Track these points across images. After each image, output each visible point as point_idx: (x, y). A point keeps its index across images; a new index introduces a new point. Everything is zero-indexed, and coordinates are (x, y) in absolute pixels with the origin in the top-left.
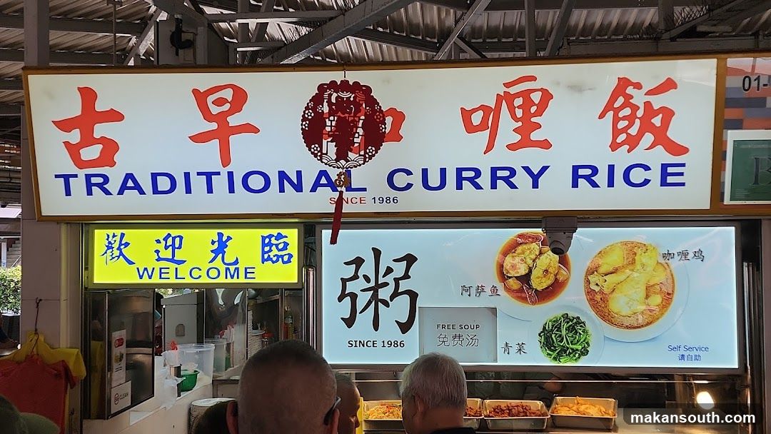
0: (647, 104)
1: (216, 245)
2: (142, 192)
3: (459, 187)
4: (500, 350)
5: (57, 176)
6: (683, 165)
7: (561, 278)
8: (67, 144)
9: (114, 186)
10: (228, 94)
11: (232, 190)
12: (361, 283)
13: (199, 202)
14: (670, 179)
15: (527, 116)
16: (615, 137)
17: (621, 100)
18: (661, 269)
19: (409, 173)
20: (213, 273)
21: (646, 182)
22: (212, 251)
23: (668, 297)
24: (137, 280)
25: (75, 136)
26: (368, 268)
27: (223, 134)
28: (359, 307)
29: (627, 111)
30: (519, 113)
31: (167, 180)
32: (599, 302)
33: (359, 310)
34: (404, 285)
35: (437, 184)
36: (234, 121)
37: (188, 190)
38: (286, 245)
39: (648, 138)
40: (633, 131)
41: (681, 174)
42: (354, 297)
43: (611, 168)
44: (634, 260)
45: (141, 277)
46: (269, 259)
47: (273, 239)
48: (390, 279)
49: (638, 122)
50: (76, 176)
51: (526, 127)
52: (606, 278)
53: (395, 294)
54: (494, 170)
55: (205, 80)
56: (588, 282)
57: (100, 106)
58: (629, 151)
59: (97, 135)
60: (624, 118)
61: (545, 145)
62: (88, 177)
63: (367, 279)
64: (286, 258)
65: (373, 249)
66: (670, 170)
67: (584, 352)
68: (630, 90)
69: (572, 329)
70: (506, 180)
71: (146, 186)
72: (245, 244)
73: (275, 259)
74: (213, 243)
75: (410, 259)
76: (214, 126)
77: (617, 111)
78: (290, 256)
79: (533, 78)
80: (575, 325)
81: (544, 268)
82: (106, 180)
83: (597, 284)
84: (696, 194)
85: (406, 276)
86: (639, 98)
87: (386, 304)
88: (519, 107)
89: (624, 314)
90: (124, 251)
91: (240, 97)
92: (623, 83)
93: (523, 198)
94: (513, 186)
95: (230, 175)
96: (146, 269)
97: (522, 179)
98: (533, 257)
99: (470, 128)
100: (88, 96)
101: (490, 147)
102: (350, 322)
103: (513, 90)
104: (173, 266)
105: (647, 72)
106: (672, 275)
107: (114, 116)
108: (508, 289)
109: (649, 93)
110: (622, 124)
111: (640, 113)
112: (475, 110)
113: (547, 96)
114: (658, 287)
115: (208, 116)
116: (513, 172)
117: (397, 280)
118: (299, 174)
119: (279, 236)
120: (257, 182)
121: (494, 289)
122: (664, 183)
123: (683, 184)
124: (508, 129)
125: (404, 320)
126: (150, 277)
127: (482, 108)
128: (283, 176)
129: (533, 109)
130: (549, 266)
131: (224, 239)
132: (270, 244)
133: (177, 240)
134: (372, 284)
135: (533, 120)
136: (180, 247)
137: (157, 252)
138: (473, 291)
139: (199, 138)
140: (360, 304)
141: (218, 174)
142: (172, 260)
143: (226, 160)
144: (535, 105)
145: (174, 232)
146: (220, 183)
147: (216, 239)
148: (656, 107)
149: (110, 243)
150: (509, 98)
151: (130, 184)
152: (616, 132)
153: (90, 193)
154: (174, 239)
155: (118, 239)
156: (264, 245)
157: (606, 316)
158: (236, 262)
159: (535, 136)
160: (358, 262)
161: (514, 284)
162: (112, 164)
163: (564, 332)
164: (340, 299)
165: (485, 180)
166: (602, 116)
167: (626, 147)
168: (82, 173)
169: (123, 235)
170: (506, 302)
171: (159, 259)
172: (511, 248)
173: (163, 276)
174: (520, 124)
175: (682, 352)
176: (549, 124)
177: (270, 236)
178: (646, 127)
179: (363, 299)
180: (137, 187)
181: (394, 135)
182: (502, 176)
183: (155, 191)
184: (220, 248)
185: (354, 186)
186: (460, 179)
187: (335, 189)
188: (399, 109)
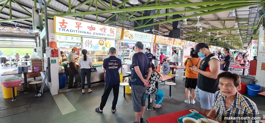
4: (99, 49)
5: (58, 28)
7: (103, 44)
8: (60, 25)
9: (66, 30)
10: (79, 23)
13: (75, 33)
14: (113, 36)
19: (95, 33)
20: (71, 41)
24: (62, 41)
25: (61, 24)
26: (88, 42)
27: (78, 27)
31: (72, 31)
32: (106, 45)
34: (91, 43)
35: (97, 34)
36: (80, 26)
39: (112, 33)
43: (110, 35)
48: (90, 43)
51: (105, 31)
55: (77, 21)
57: (65, 22)
59: (64, 25)
62: (63, 29)
72: (75, 38)
73: (78, 40)
75: (91, 41)
76: (77, 26)
78: (80, 40)
80: (104, 47)
82: (65, 30)
86: (112, 30)
87: (89, 45)
90: (60, 38)
91: (81, 24)
92: (111, 29)
93: (104, 36)
100: (64, 20)
102: (86, 47)
105: (113, 28)
107: (66, 23)
112: (101, 29)
113: (106, 28)
120: (81, 32)
124: (103, 30)
125: (91, 46)
126: (64, 41)
128: (84, 32)
133: (67, 37)
137: (65, 38)
138: (97, 44)
139: (76, 27)
140: (87, 45)
143: (78, 29)
146: (78, 32)
149: (58, 37)
150: (104, 28)
151: (68, 30)
153: (63, 31)
155: (60, 36)
158: (74, 40)
160: (87, 41)
161: (100, 44)
162: (66, 28)
164: (85, 44)
165: (101, 34)
166: (110, 31)
168: (62, 28)
170: (99, 45)
172: (100, 41)
176: (106, 31)
177: (78, 38)
181: (94, 30)
182: (102, 34)
183: (70, 31)
184: (72, 38)
185: (91, 34)
186: (99, 34)
187: (89, 34)
188: (95, 27)
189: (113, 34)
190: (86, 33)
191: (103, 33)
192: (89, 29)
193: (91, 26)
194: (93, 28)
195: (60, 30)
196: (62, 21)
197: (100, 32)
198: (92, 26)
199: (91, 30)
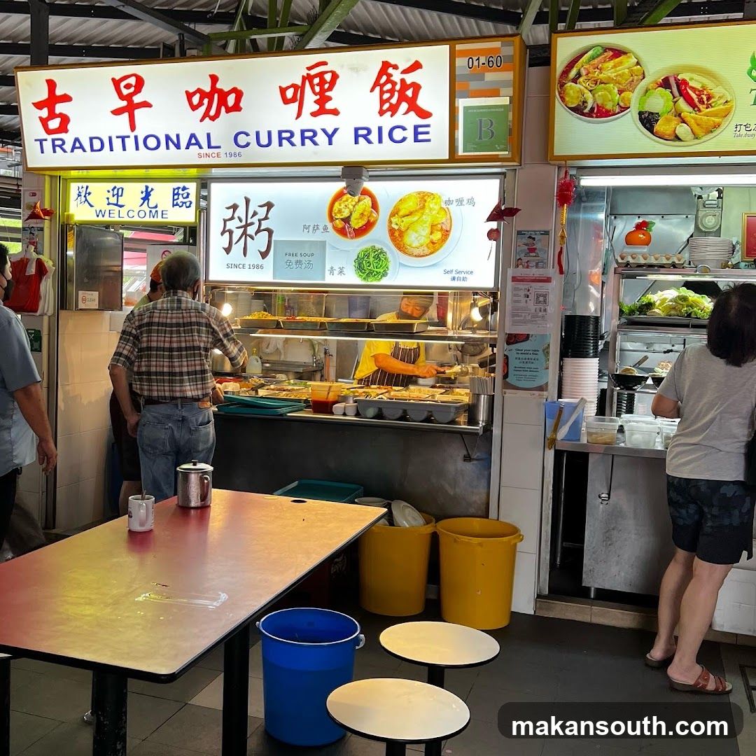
0: (403, 81)
1: (144, 195)
2: (84, 151)
3: (280, 145)
4: (327, 273)
5: (35, 141)
6: (428, 126)
7: (372, 220)
8: (41, 118)
9: (68, 147)
10: (132, 81)
11: (137, 148)
12: (235, 223)
13: (118, 158)
14: (421, 137)
15: (322, 91)
16: (381, 106)
17: (384, 78)
18: (443, 213)
19: (247, 135)
20: (142, 214)
21: (404, 139)
22: (142, 199)
23: (446, 234)
24: (95, 219)
25: (45, 113)
26: (241, 212)
27: (130, 109)
28: (235, 240)
29: (389, 86)
31: (99, 142)
32: (396, 236)
33: (234, 242)
34: (264, 225)
35: (266, 142)
36: (137, 99)
37: (111, 149)
38: (188, 194)
39: (404, 106)
40: (394, 101)
41: (427, 133)
42: (231, 232)
43: (380, 129)
44: (424, 205)
45: (98, 216)
46: (177, 205)
47: (180, 190)
48: (255, 219)
49: (396, 94)
50: (46, 140)
51: (323, 100)
52: (403, 219)
53: (258, 231)
54: (303, 132)
55: (119, 71)
56: (390, 222)
57: (59, 92)
58: (392, 116)
59: (57, 111)
60: (388, 91)
61: (335, 112)
62: (53, 141)
63: (241, 220)
64: (188, 204)
65: (245, 198)
66: (420, 130)
67: (385, 274)
68: (390, 70)
69: (377, 257)
70: (311, 139)
71: (87, 145)
73: (181, 204)
74: (142, 193)
75: (269, 206)
76: (124, 103)
77: (382, 86)
78: (191, 203)
79: (325, 63)
80: (379, 255)
81: (361, 212)
82: (64, 142)
83: (397, 224)
84: (437, 147)
85: (266, 218)
86: (397, 76)
87: (252, 238)
88: (317, 85)
89: (414, 246)
90: (88, 197)
91: (140, 83)
92: (386, 65)
94: (315, 144)
95: (136, 138)
96: (101, 211)
97: (321, 138)
98: (354, 203)
99: (286, 101)
100: (51, 85)
101: (299, 114)
102: (228, 250)
103: (313, 72)
104: (117, 208)
105: (401, 56)
106: (450, 217)
107: (66, 98)
108: (335, 228)
109: (405, 72)
110: (386, 96)
111: (398, 87)
112: (288, 88)
113: (335, 76)
114: (439, 226)
115: (121, 97)
116: (315, 134)
117: (260, 221)
118: (178, 136)
119: (184, 189)
120: (152, 142)
121: (325, 229)
122: (416, 140)
123: (429, 140)
124: (310, 99)
125: (264, 249)
126: (103, 216)
127: (294, 86)
128: (168, 138)
129: (327, 86)
130: (364, 211)
131: (149, 190)
132: (178, 194)
133: (120, 190)
134: (244, 223)
135: (328, 94)
136: (121, 196)
137: (108, 199)
138: (311, 228)
139: (117, 112)
140: (235, 238)
141: (128, 137)
142: (116, 205)
143: (133, 127)
144: (328, 83)
145: (119, 185)
146: (130, 143)
147: (144, 190)
148: (408, 82)
149: (80, 192)
150: (310, 78)
151: (77, 145)
152: (382, 102)
153: (54, 151)
154: (118, 189)
155: (85, 189)
156: (174, 195)
157: (401, 247)
158: (156, 207)
159: (329, 106)
160: (235, 207)
161: (339, 224)
162: (66, 131)
163: (371, 259)
164: (222, 234)
165: (297, 139)
166: (372, 90)
167: (389, 113)
168: (49, 138)
169: (87, 187)
170: (332, 237)
171: (109, 204)
173: (111, 215)
174: (318, 97)
175: (453, 274)
176: (337, 98)
177: (178, 188)
178: (403, 98)
179: (237, 233)
180: (81, 147)
181: (236, 107)
182: (308, 136)
183: (92, 150)
184: (147, 196)
185: (213, 144)
186: (281, 139)
187: (201, 147)
188: (239, 88)
189: (412, 120)
190: (184, 143)
191: (307, 122)
192: (194, 108)
193: (207, 89)
194: (223, 96)
195: (42, 151)
196: (44, 94)
197: (285, 117)
198: (214, 79)
199: (213, 119)
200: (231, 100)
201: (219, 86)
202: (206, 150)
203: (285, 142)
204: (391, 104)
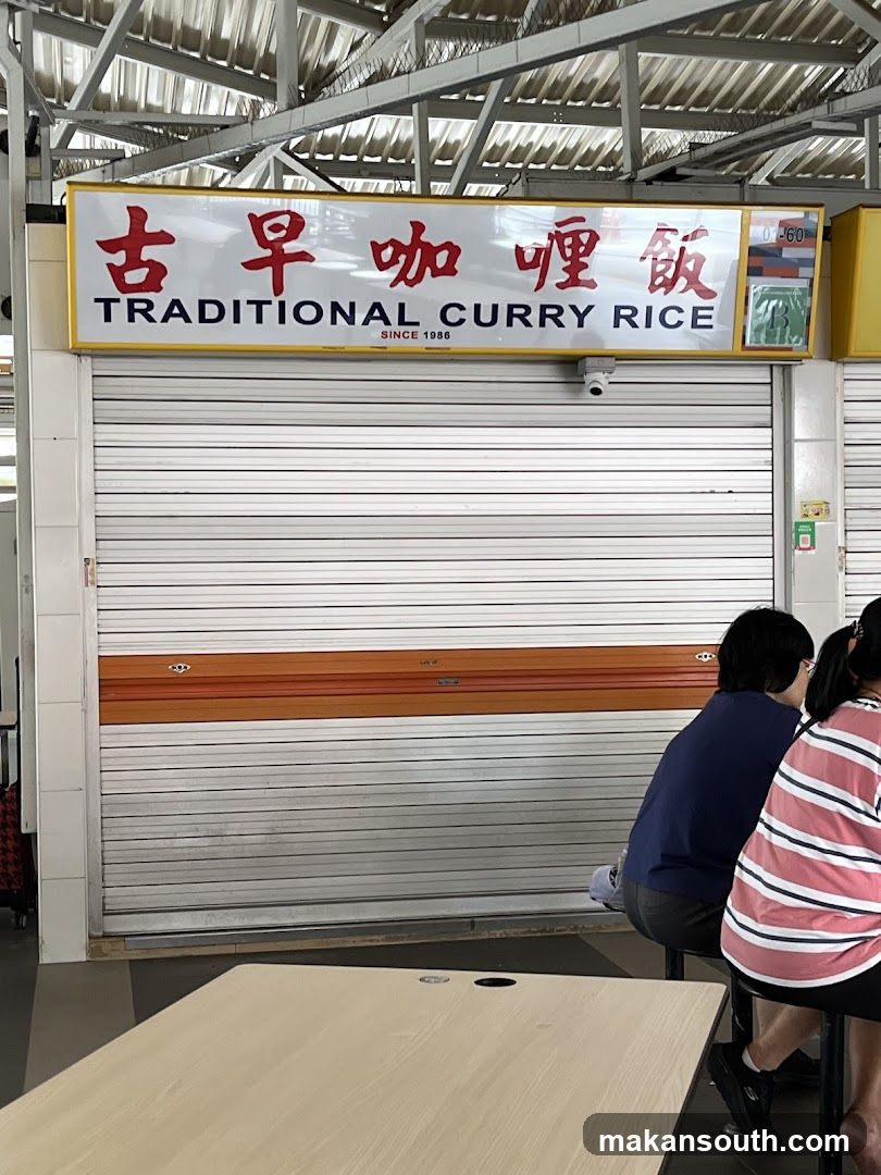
0: (682, 250)
2: (188, 320)
3: (510, 324)
5: (97, 300)
6: (712, 309)
8: (110, 266)
9: (158, 313)
10: (285, 220)
11: (282, 320)
14: (700, 322)
15: (576, 255)
16: (653, 280)
19: (462, 308)
21: (680, 323)
25: (120, 258)
27: (277, 261)
29: (664, 255)
30: (569, 252)
31: (215, 308)
35: (489, 320)
36: (289, 247)
37: (237, 320)
39: (682, 282)
40: (670, 274)
41: (710, 317)
43: (649, 309)
49: (673, 266)
50: (117, 300)
54: (543, 308)
55: (262, 205)
57: (150, 227)
58: (666, 293)
59: (144, 257)
60: (662, 262)
61: (591, 284)
62: (131, 302)
66: (700, 313)
68: (668, 235)
70: (554, 318)
71: (193, 313)
76: (268, 252)
77: (656, 255)
79: (582, 220)
82: (150, 305)
84: (718, 336)
86: (675, 243)
88: (569, 247)
91: (296, 225)
92: (661, 229)
94: (560, 325)
95: (282, 305)
97: (569, 318)
99: (523, 265)
100: (137, 215)
101: (540, 285)
103: (563, 230)
107: (164, 238)
109: (685, 239)
110: (660, 268)
111: (676, 258)
112: (527, 248)
113: (594, 238)
115: (263, 242)
116: (561, 310)
118: (352, 305)
120: (308, 313)
122: (694, 325)
123: (711, 327)
124: (557, 265)
127: (535, 246)
128: (336, 307)
129: (582, 249)
135: (581, 259)
139: (252, 265)
141: (269, 303)
143: (278, 289)
144: (583, 245)
146: (271, 312)
148: (689, 252)
150: (560, 238)
151: (176, 311)
152: (655, 275)
153: (131, 319)
162: (158, 289)
165: (534, 317)
166: (642, 259)
167: (663, 290)
168: (124, 298)
174: (569, 263)
178: (681, 271)
180: (183, 315)
181: (450, 270)
182: (551, 314)
183: (202, 319)
185: (406, 320)
186: (510, 316)
187: (387, 323)
188: (455, 243)
189: (691, 300)
190: (360, 317)
191: (551, 295)
192: (382, 266)
193: (406, 240)
194: (430, 252)
195: (108, 318)
196: (122, 228)
197: (520, 288)
198: (418, 228)
199: (411, 283)
200: (441, 259)
201: (424, 238)
202: (395, 326)
203: (516, 321)
204: (665, 278)
